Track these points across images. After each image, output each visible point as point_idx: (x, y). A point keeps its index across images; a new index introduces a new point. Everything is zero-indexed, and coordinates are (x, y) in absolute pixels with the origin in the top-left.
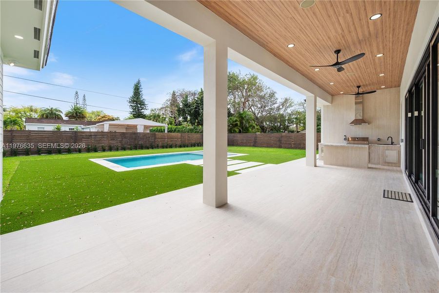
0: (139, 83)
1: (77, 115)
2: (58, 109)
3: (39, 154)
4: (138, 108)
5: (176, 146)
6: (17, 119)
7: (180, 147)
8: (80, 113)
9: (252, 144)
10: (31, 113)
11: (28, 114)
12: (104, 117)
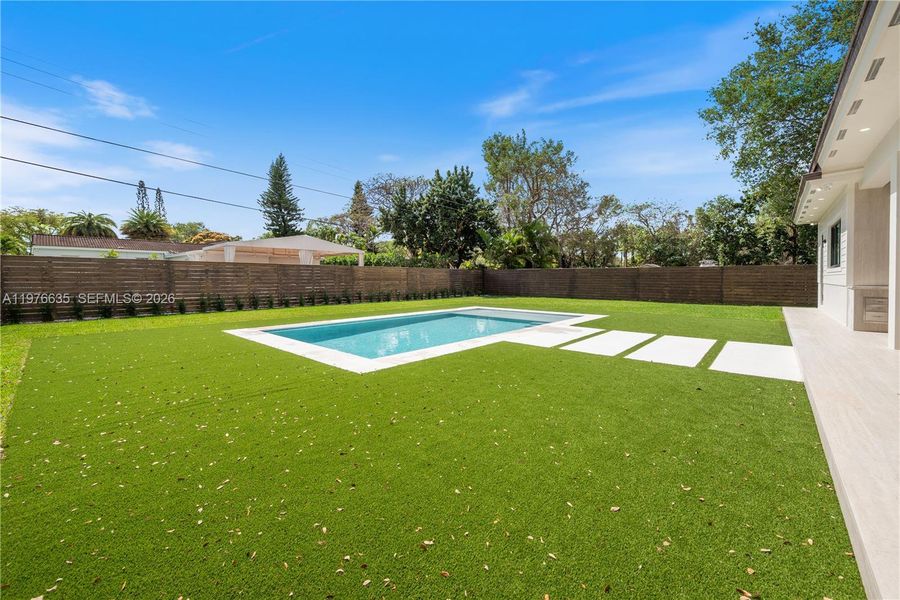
0: (281, 162)
1: (150, 230)
2: (105, 217)
3: (79, 318)
4: (283, 218)
5: (398, 298)
6: (11, 237)
7: (407, 298)
8: (155, 226)
9: (565, 293)
10: (42, 226)
11: (36, 228)
12: (207, 236)
